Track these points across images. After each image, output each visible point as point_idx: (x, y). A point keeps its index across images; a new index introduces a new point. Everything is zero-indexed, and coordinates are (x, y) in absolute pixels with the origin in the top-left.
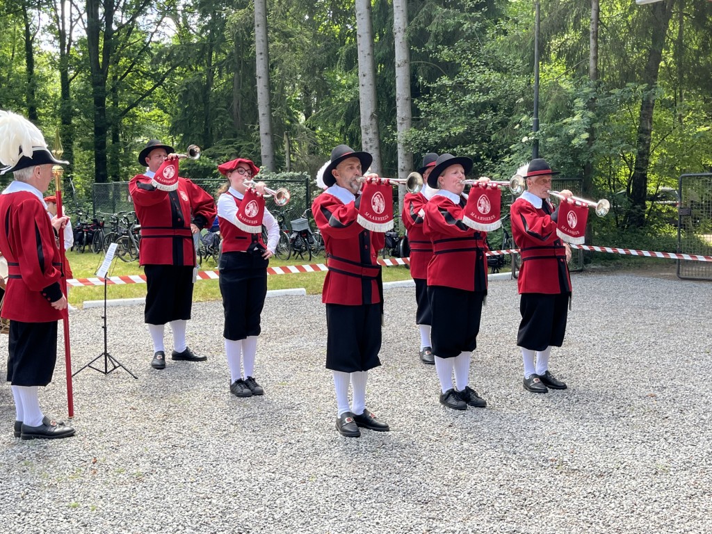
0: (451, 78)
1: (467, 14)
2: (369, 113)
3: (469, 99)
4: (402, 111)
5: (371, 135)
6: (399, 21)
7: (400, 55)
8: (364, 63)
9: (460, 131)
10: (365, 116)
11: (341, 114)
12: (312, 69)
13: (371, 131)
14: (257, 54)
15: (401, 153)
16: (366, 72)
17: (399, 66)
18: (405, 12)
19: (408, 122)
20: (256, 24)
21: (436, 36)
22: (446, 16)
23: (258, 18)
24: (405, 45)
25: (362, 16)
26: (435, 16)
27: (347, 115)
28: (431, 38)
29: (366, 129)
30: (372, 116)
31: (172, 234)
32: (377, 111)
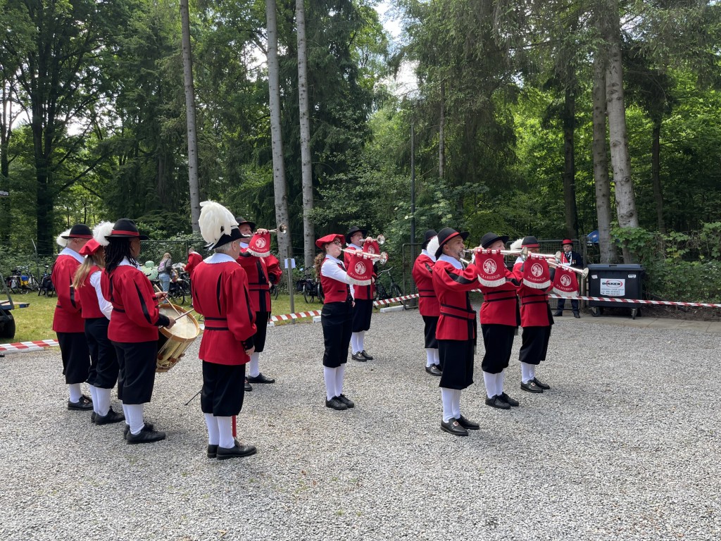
0: (346, 175)
1: (353, 133)
2: (281, 196)
3: (358, 188)
4: (306, 195)
5: (283, 211)
6: (305, 134)
7: (305, 157)
8: (277, 162)
9: (354, 210)
10: (278, 198)
11: (255, 196)
12: (232, 164)
13: (282, 208)
14: (189, 150)
15: (306, 224)
16: (279, 168)
17: (305, 165)
18: (308, 129)
19: (311, 202)
20: (188, 129)
21: (330, 146)
22: (338, 133)
23: (190, 125)
24: (308, 151)
25: (276, 129)
26: (329, 133)
27: (259, 197)
28: (327, 147)
29: (279, 207)
30: (284, 198)
31: (259, 288)
32: (286, 195)
